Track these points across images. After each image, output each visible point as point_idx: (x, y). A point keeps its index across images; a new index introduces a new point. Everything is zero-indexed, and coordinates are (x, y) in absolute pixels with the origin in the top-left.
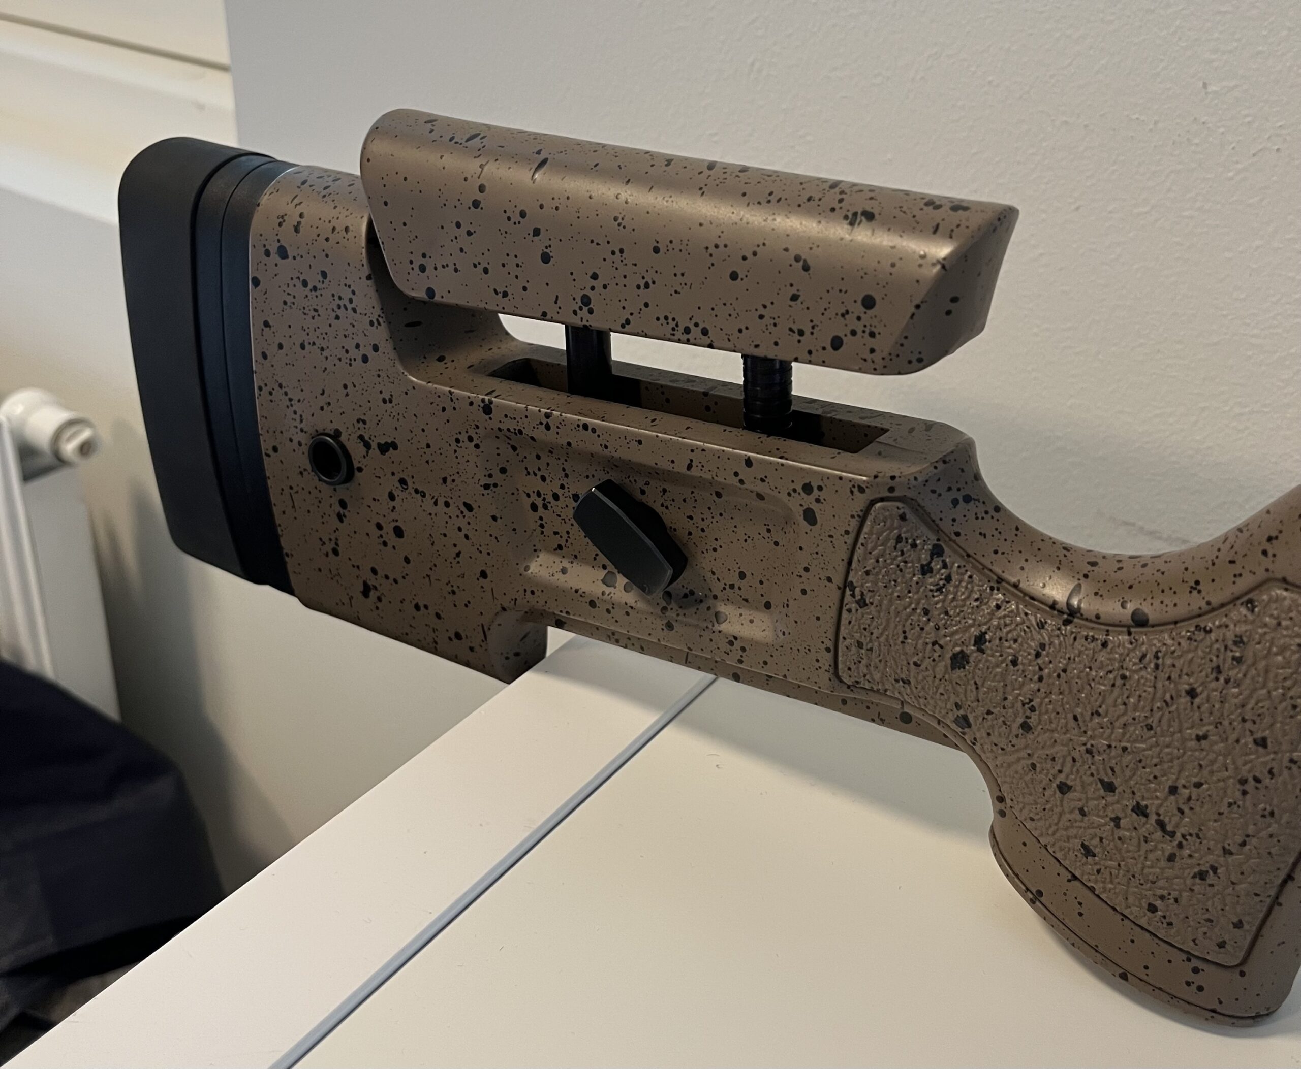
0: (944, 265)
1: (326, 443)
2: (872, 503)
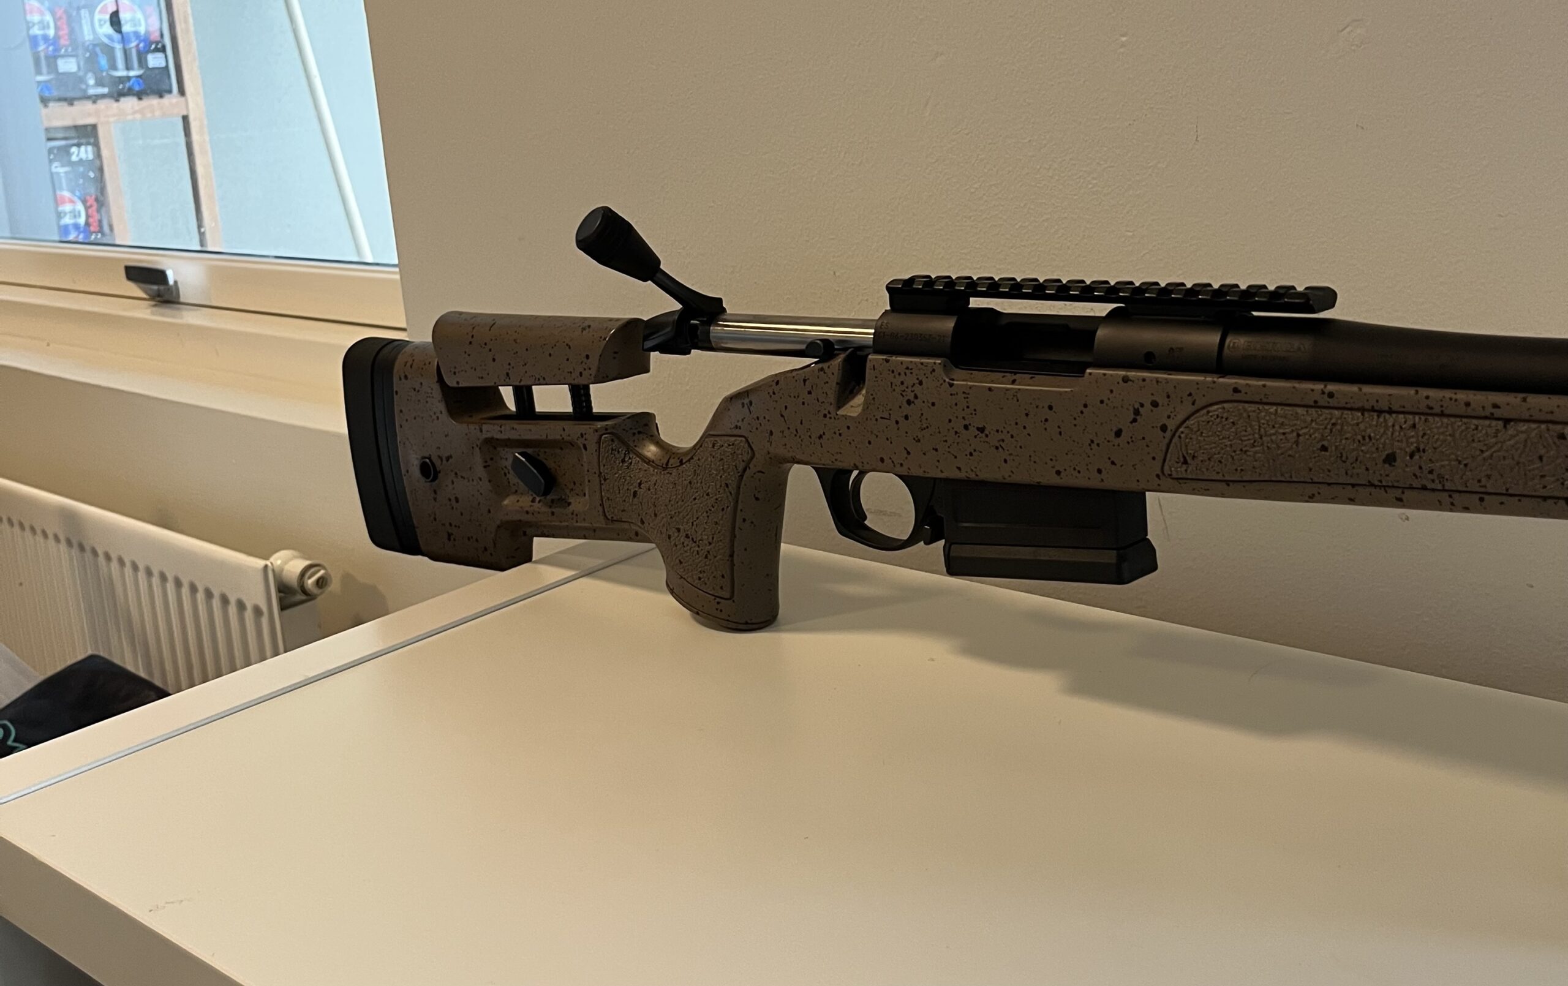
1: (426, 463)
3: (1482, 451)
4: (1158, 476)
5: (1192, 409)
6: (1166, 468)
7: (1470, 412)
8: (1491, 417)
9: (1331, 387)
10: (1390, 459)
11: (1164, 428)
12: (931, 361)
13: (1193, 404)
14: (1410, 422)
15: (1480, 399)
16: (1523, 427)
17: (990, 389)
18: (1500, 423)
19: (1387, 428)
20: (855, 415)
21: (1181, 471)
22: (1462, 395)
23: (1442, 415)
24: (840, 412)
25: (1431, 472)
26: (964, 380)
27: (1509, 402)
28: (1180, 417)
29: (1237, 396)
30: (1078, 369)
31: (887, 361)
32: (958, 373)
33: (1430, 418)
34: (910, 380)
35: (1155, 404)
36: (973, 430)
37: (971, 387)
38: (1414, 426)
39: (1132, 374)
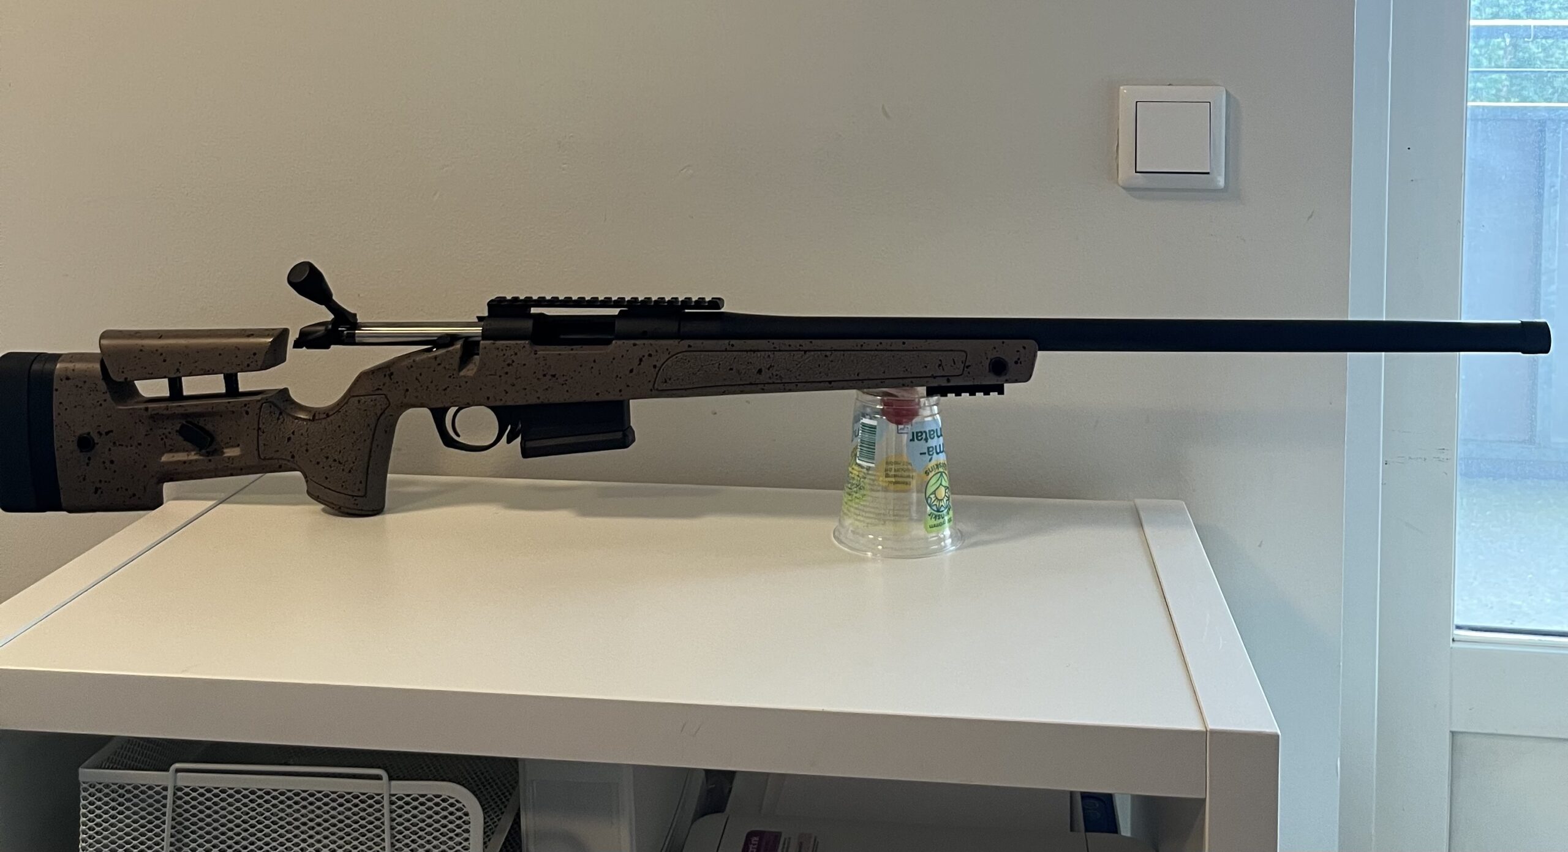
0: (271, 342)
1: (84, 438)
2: (262, 404)
3: (797, 365)
4: (651, 390)
5: (668, 356)
6: (656, 385)
7: (791, 348)
8: (799, 350)
9: (733, 342)
10: (760, 371)
11: (655, 367)
12: (523, 342)
13: (669, 353)
14: (767, 355)
15: (795, 343)
16: (812, 353)
17: (560, 354)
18: (803, 352)
19: (758, 358)
20: (472, 375)
21: (664, 386)
22: (787, 342)
23: (780, 351)
24: (462, 373)
25: (777, 375)
26: (543, 351)
27: (806, 343)
28: (663, 361)
29: (690, 349)
30: (608, 342)
31: (494, 344)
32: (538, 348)
33: (775, 353)
34: (508, 353)
35: (650, 355)
36: (548, 377)
37: (547, 354)
38: (769, 356)
39: (637, 342)
